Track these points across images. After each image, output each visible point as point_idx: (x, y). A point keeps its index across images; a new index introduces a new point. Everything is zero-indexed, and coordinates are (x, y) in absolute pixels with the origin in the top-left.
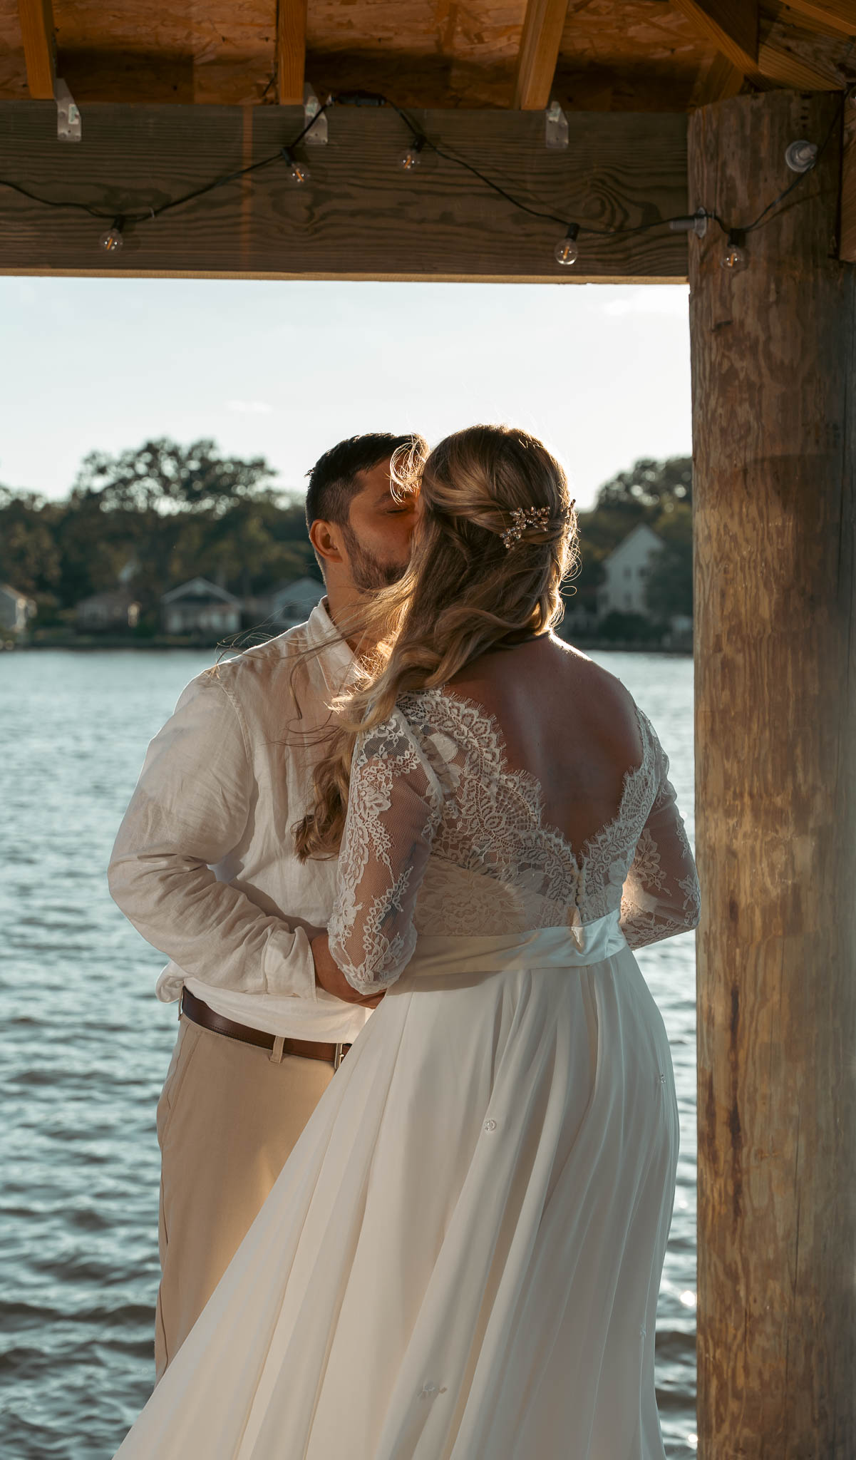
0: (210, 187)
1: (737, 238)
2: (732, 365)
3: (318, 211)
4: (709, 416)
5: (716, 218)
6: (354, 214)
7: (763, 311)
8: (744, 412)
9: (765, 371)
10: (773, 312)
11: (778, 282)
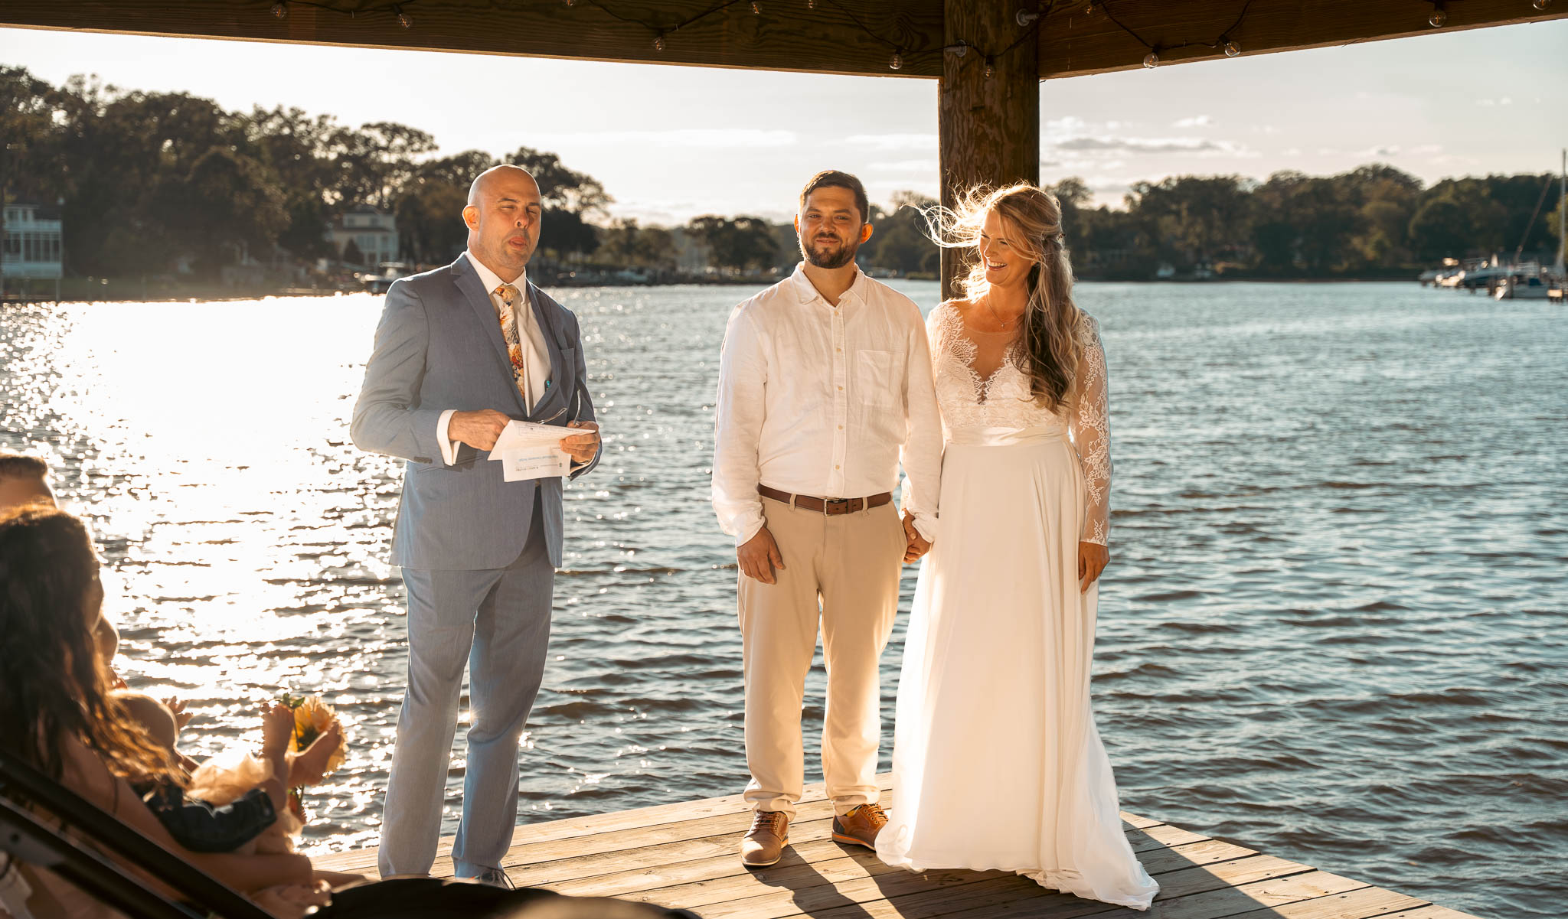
0: (707, 13)
1: (991, 60)
2: (984, 131)
3: (762, 30)
4: (967, 158)
5: (974, 48)
6: (779, 32)
7: (1004, 102)
8: (992, 159)
9: (1004, 135)
10: (1009, 104)
11: (1012, 86)
